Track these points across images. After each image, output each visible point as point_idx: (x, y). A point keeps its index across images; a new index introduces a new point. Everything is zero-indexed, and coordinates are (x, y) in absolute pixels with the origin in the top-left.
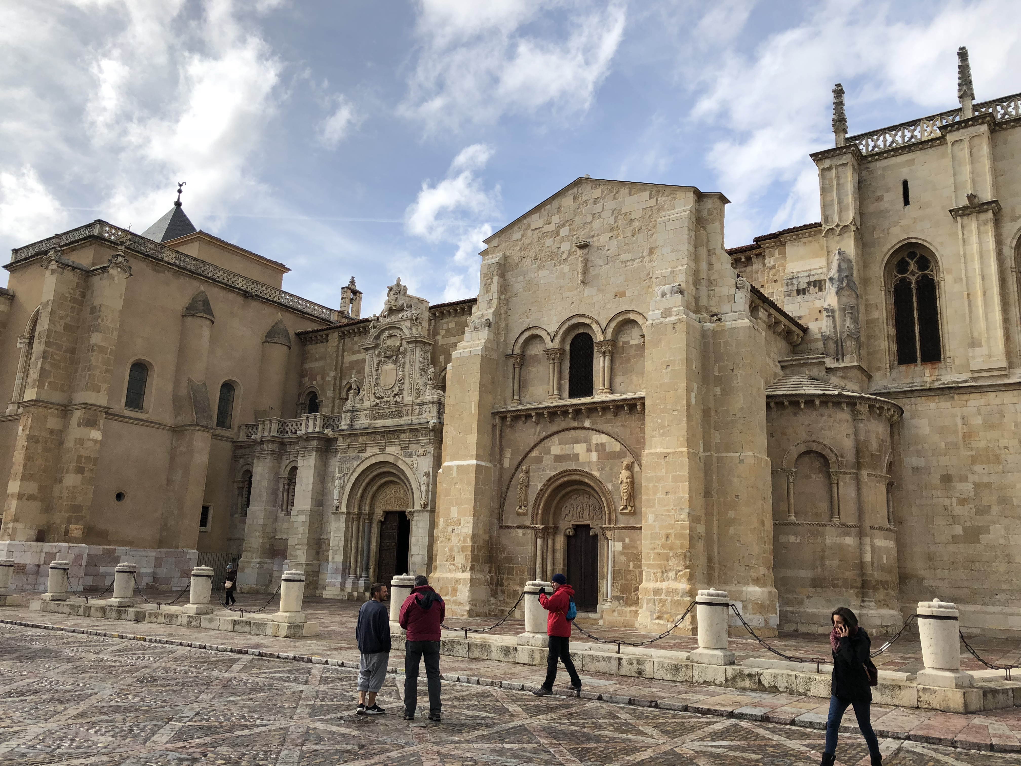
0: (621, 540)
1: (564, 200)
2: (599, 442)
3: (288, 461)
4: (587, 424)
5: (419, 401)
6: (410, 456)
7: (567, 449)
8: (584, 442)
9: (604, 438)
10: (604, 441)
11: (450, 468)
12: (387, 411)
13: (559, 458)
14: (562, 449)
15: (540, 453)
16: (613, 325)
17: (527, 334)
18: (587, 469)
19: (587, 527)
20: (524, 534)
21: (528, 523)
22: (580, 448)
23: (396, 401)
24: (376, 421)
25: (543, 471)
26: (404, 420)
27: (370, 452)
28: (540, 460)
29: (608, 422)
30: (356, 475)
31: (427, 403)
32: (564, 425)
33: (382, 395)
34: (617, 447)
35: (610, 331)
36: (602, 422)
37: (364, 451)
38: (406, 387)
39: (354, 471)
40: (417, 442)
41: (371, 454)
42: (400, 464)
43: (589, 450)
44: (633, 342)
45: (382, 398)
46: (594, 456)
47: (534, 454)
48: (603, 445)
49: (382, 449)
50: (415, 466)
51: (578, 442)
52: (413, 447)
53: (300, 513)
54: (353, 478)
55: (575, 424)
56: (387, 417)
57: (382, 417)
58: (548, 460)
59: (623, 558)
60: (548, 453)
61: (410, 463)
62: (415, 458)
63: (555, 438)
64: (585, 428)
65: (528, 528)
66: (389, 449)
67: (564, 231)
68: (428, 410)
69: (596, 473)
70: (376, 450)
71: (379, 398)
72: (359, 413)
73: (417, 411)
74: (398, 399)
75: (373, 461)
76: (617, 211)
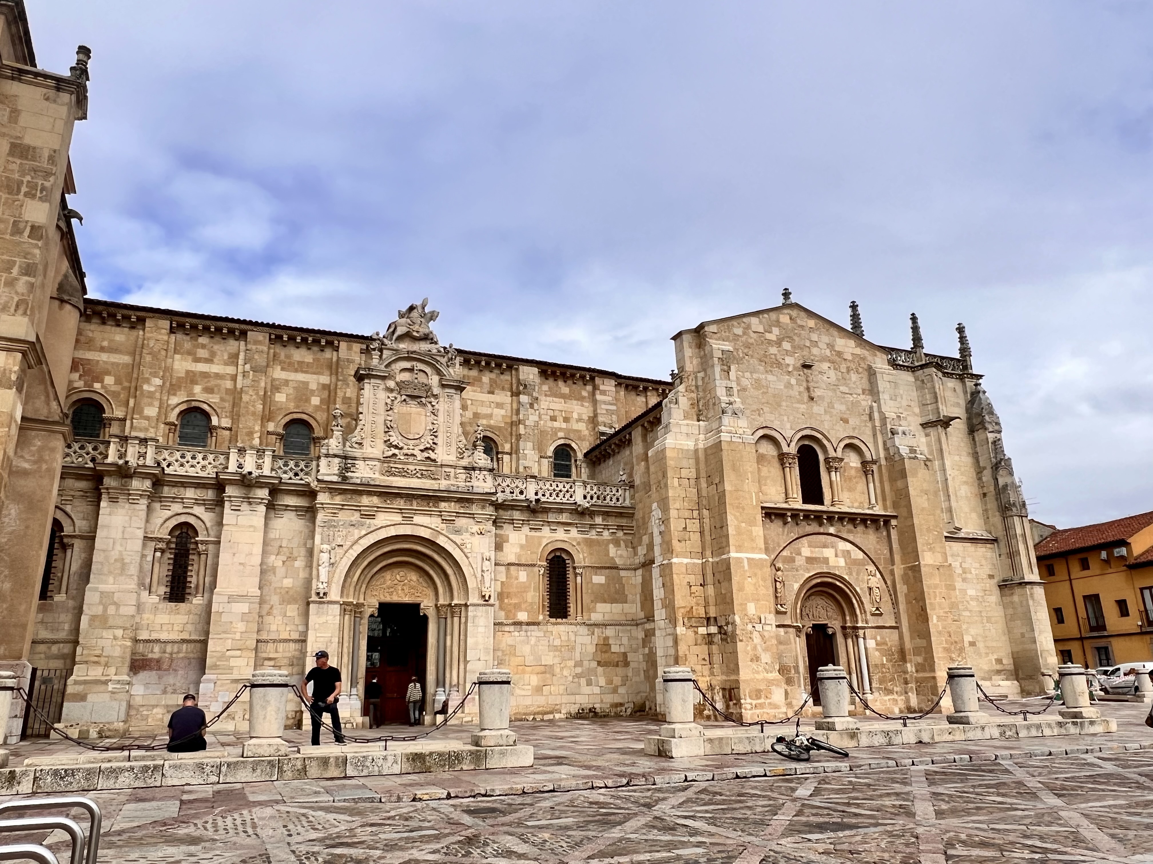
0: (875, 638)
1: (781, 316)
2: (845, 549)
3: (169, 513)
4: (832, 530)
5: (464, 463)
6: (457, 532)
7: (818, 552)
8: (832, 547)
9: (849, 546)
10: (848, 549)
11: (739, 560)
12: (412, 467)
13: (810, 560)
14: (812, 552)
15: (791, 553)
16: (842, 445)
17: (761, 433)
18: (837, 573)
19: (824, 627)
20: (786, 633)
21: (788, 622)
22: (828, 553)
23: (428, 458)
24: (391, 478)
25: (797, 570)
26: (443, 484)
27: (382, 519)
28: (791, 560)
29: (849, 531)
30: (358, 549)
31: (480, 469)
32: (809, 529)
33: (401, 445)
34: (861, 555)
35: (840, 450)
36: (846, 531)
37: (372, 517)
38: (439, 441)
39: (356, 542)
40: (472, 516)
41: (389, 523)
42: (441, 541)
43: (836, 556)
44: (852, 464)
45: (401, 448)
46: (842, 562)
47: (784, 553)
48: (848, 552)
49: (408, 519)
50: (469, 546)
51: (825, 546)
52: (461, 522)
53: (231, 599)
54: (354, 553)
55: (822, 530)
56: (413, 476)
57: (404, 474)
58: (800, 561)
59: (877, 653)
60: (799, 554)
61: (459, 542)
62: (466, 536)
63: (805, 540)
64: (831, 535)
65: (789, 626)
66: (418, 519)
67: (786, 345)
68: (481, 477)
69: (846, 577)
70: (398, 518)
71: (396, 447)
72: (356, 462)
73: (464, 476)
74: (432, 455)
75: (392, 532)
76: (831, 346)
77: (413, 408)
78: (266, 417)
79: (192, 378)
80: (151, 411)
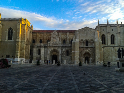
3: (38, 48)
5: (59, 43)
7: (86, 50)
11: (76, 52)
15: (83, 51)
16: (90, 40)
17: (81, 40)
18: (88, 52)
19: (87, 57)
26: (57, 45)
29: (90, 48)
30: (51, 51)
40: (60, 48)
42: (57, 50)
44: (92, 42)
53: (42, 55)
57: (54, 45)
59: (92, 59)
65: (82, 57)
67: (85, 31)
71: (53, 42)
72: (50, 44)
75: (53, 49)
76: (90, 31)
77: (55, 39)
78: (46, 39)
79: (40, 37)
80: (38, 40)
